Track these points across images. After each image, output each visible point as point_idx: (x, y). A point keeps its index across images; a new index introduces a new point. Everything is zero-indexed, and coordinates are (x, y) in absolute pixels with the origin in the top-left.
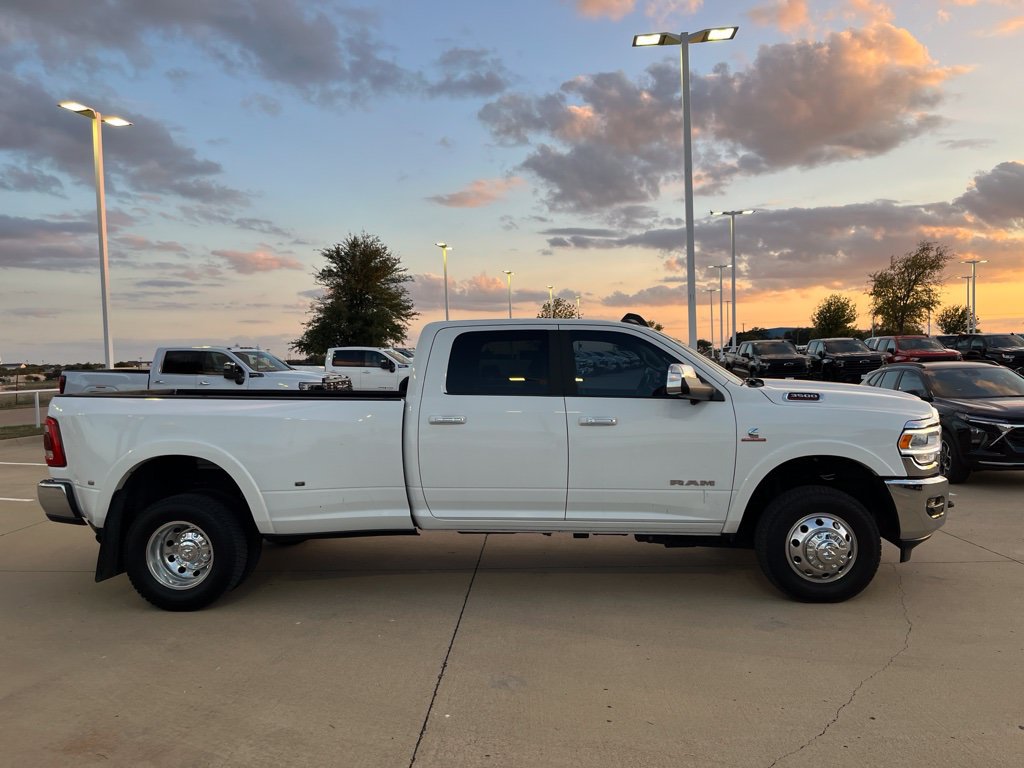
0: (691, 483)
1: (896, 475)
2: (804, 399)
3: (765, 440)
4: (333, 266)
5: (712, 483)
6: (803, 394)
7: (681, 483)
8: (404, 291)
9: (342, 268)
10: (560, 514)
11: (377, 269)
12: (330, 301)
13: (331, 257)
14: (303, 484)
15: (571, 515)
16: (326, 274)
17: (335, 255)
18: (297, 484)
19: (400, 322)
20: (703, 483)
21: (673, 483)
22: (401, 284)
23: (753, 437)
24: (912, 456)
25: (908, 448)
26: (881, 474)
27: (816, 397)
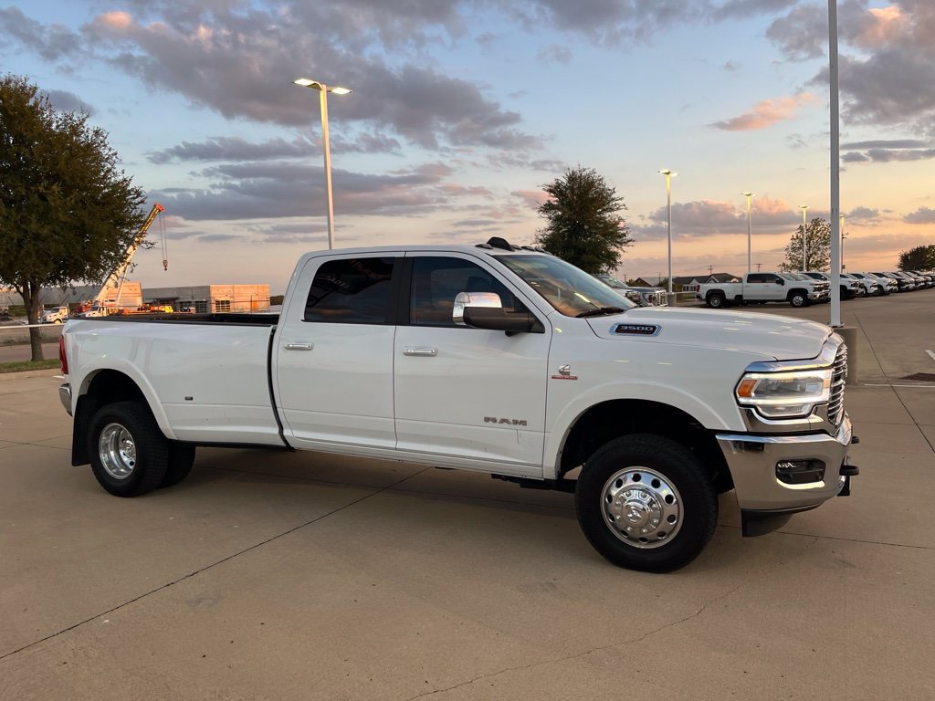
0: (503, 421)
1: (728, 429)
2: (636, 332)
3: (576, 378)
4: (554, 200)
5: (524, 423)
6: (636, 326)
7: (494, 420)
8: (620, 219)
9: (561, 202)
10: (391, 444)
11: (593, 200)
12: (550, 232)
13: (550, 191)
14: (191, 399)
15: (401, 445)
16: (548, 208)
17: (556, 190)
18: (187, 399)
19: (614, 249)
20: (516, 422)
21: (487, 420)
22: (615, 212)
23: (565, 375)
24: (754, 407)
25: (749, 396)
26: (708, 426)
27: (649, 330)
